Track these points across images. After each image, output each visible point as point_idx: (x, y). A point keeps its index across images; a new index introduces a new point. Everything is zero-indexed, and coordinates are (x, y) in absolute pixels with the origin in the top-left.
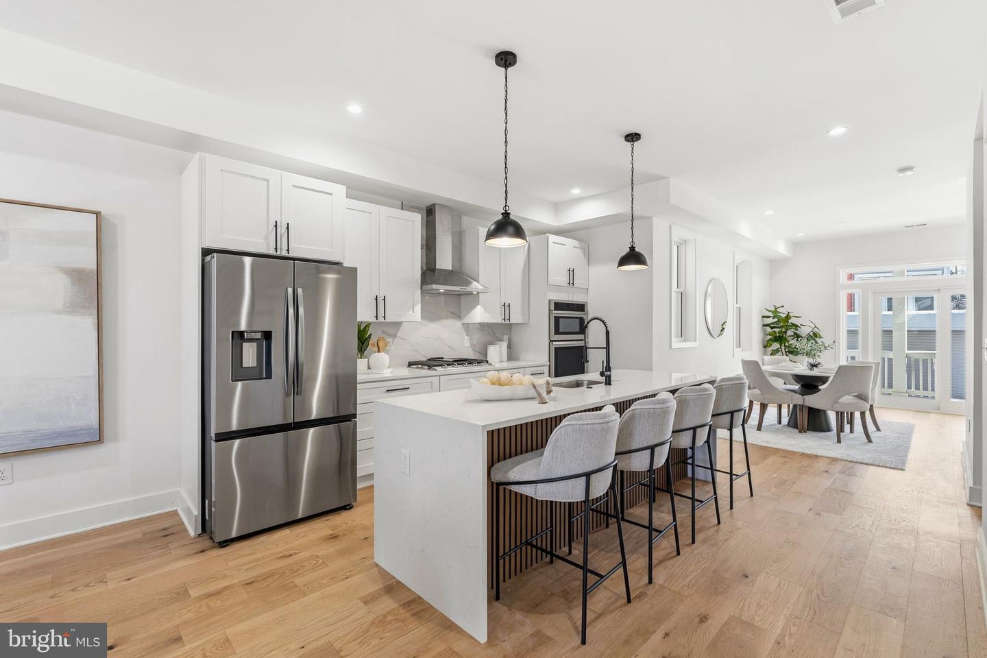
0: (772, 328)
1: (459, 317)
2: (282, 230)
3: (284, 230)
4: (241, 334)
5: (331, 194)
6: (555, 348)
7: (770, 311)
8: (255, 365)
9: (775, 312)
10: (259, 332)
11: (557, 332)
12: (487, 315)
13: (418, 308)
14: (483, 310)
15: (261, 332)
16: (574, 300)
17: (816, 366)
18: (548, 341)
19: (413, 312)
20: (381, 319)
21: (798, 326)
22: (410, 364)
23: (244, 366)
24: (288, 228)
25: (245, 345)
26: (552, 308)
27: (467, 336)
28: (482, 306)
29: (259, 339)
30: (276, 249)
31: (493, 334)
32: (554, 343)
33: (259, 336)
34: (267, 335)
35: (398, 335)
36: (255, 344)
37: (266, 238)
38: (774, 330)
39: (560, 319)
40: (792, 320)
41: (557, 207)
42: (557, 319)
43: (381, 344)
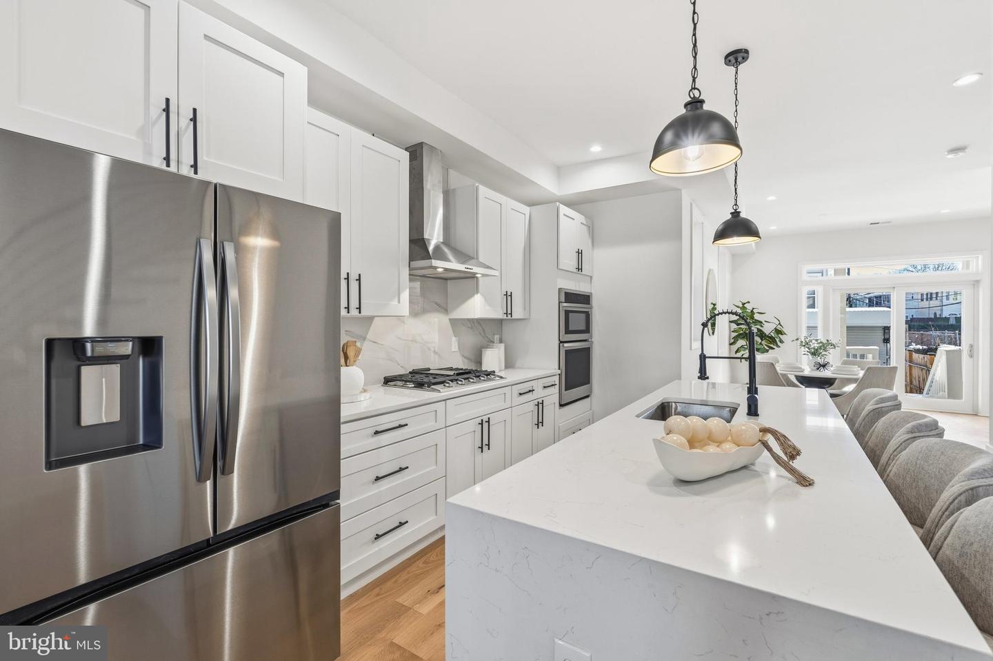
0: (738, 324)
1: (446, 310)
2: (181, 122)
3: (185, 122)
4: (77, 345)
5: (282, 74)
6: (566, 351)
7: (738, 307)
8: (116, 417)
9: (743, 308)
10: (126, 339)
11: (568, 331)
12: (488, 308)
13: (405, 295)
14: (483, 300)
15: (133, 339)
16: (581, 290)
17: (824, 366)
18: (557, 342)
19: (399, 302)
20: (354, 312)
21: (761, 322)
22: (388, 381)
23: (83, 424)
24: (194, 120)
25: (88, 373)
26: (563, 299)
27: (455, 336)
28: (482, 295)
29: (126, 357)
30: (167, 159)
31: (483, 334)
32: (566, 345)
33: (127, 349)
34: (150, 346)
35: (368, 337)
36: (116, 369)
37: (143, 132)
38: (741, 326)
39: (570, 314)
40: (757, 317)
41: (560, 171)
42: (567, 313)
43: (351, 353)
